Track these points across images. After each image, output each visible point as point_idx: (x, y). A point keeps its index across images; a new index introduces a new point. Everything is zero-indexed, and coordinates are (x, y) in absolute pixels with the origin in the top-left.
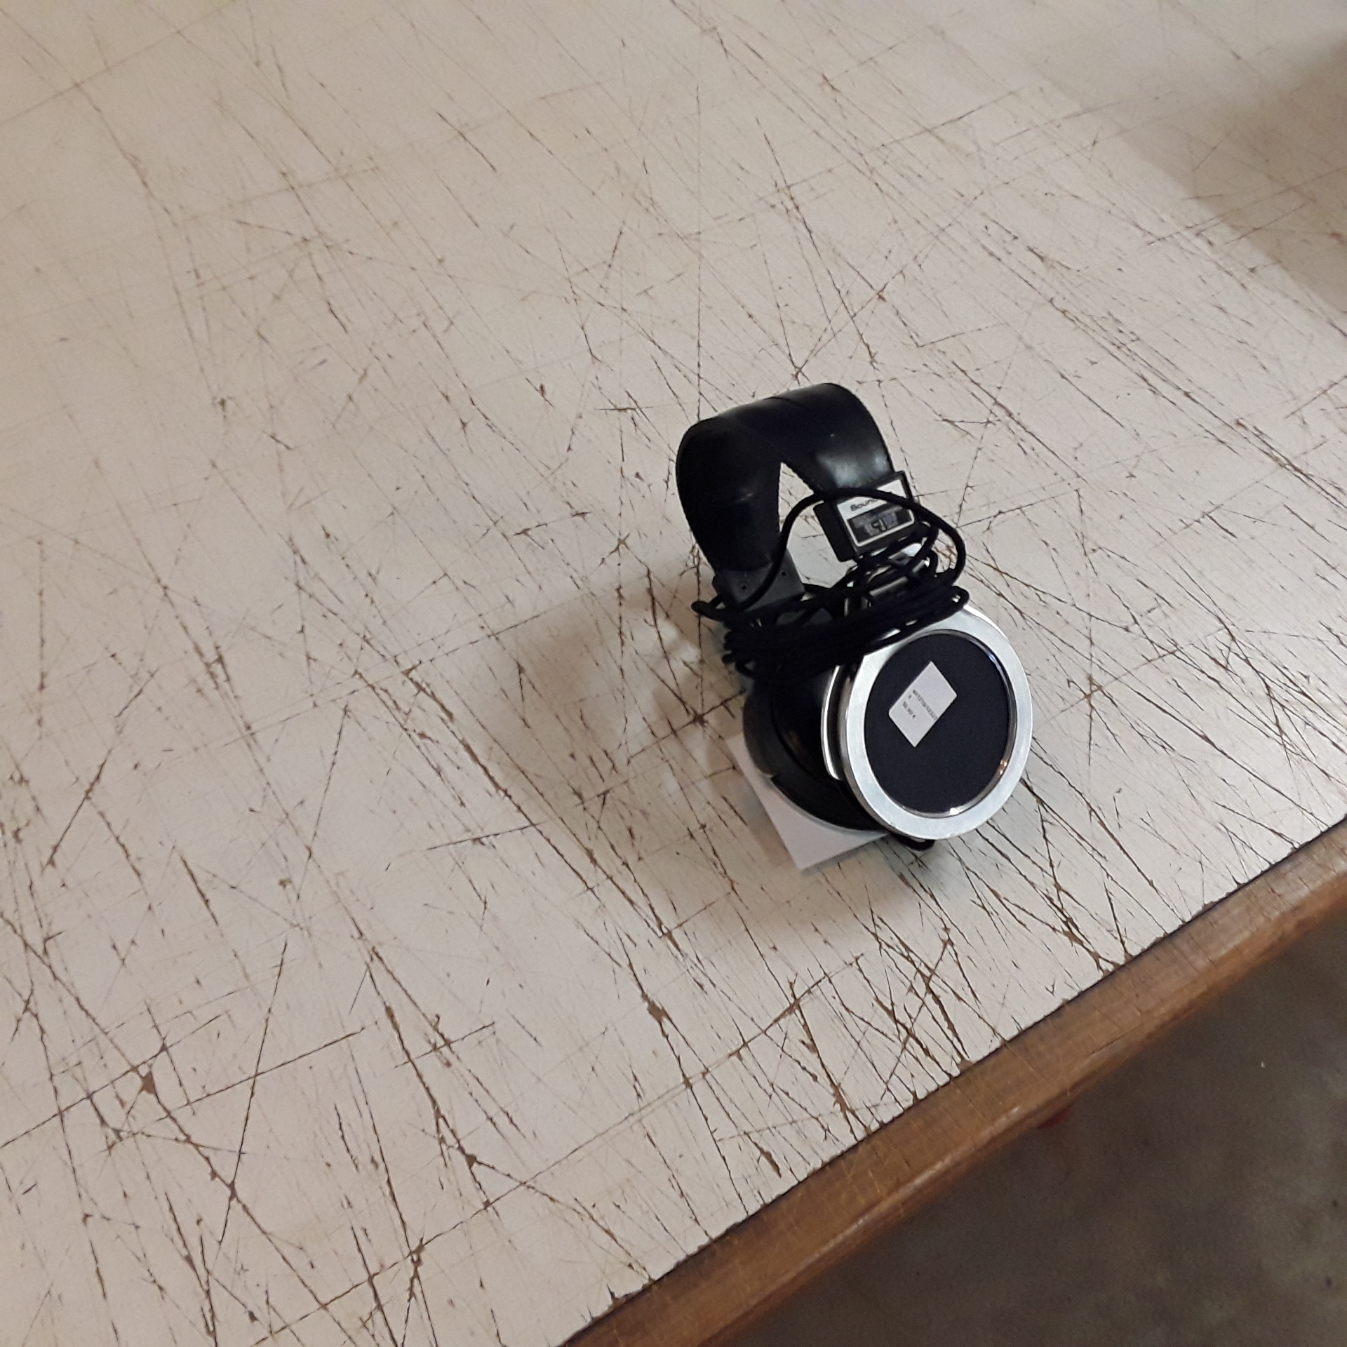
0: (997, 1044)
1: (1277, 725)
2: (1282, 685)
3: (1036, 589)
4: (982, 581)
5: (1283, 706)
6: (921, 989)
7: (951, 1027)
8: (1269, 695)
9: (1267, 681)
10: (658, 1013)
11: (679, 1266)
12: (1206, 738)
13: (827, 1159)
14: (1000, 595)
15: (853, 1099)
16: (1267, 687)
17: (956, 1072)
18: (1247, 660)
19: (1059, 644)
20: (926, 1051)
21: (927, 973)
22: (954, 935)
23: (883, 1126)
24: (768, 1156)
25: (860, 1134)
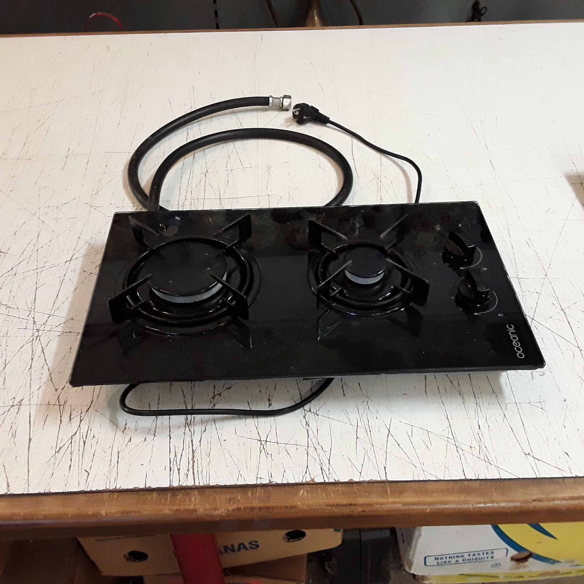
1: (60, 448)
2: (81, 435)
3: (46, 362)
4: (33, 352)
5: (71, 443)
8: (72, 436)
9: (79, 431)
12: (30, 440)
14: (32, 359)
16: (76, 433)
18: (81, 421)
19: (28, 384)
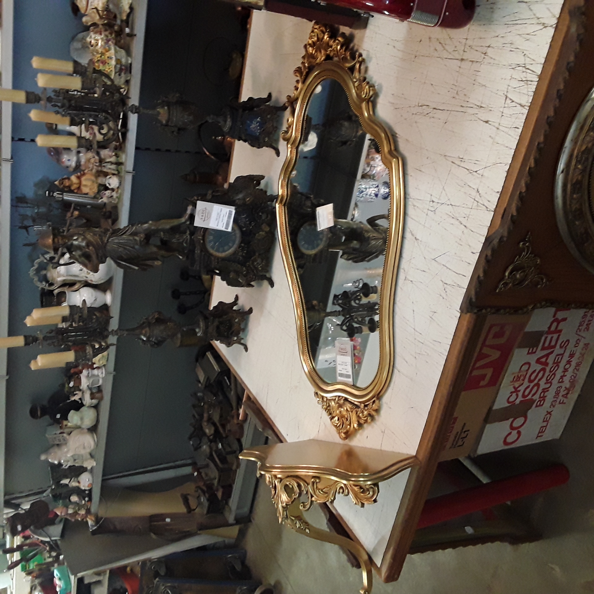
0: (542, 66)
6: (524, 69)
7: (533, 72)
10: (487, 122)
11: (513, 158)
13: (525, 118)
15: (524, 103)
17: (538, 80)
20: (532, 81)
21: (524, 65)
22: (525, 52)
23: (531, 103)
24: (515, 128)
25: (528, 108)
